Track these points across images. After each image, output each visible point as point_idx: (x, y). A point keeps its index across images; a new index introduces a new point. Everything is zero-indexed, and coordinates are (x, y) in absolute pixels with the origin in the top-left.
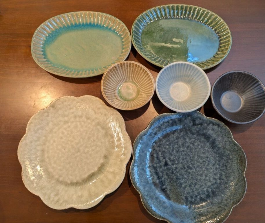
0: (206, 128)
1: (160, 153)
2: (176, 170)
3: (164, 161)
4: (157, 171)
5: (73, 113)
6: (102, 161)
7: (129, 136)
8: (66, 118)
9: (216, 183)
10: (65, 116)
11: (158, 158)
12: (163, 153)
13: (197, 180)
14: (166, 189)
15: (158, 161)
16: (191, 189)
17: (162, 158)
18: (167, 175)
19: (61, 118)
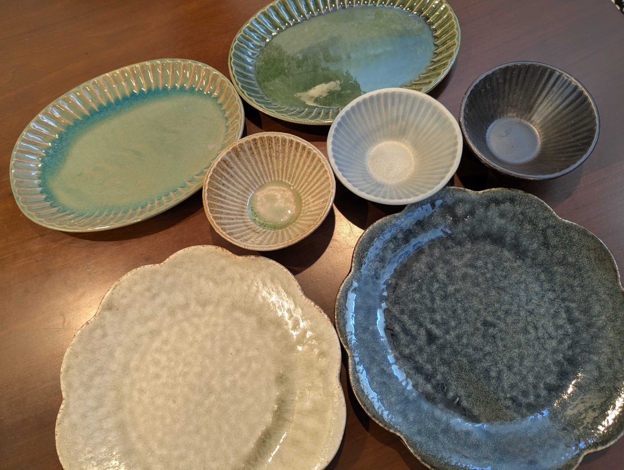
0: (487, 217)
1: (405, 317)
2: (460, 343)
3: (423, 332)
4: (418, 362)
5: (163, 304)
6: (275, 393)
7: (317, 307)
8: (152, 324)
9: (566, 335)
10: (147, 319)
11: (406, 331)
12: (413, 314)
13: (520, 346)
14: (458, 399)
15: (408, 338)
16: (515, 374)
17: (416, 327)
18: (445, 362)
19: (139, 329)
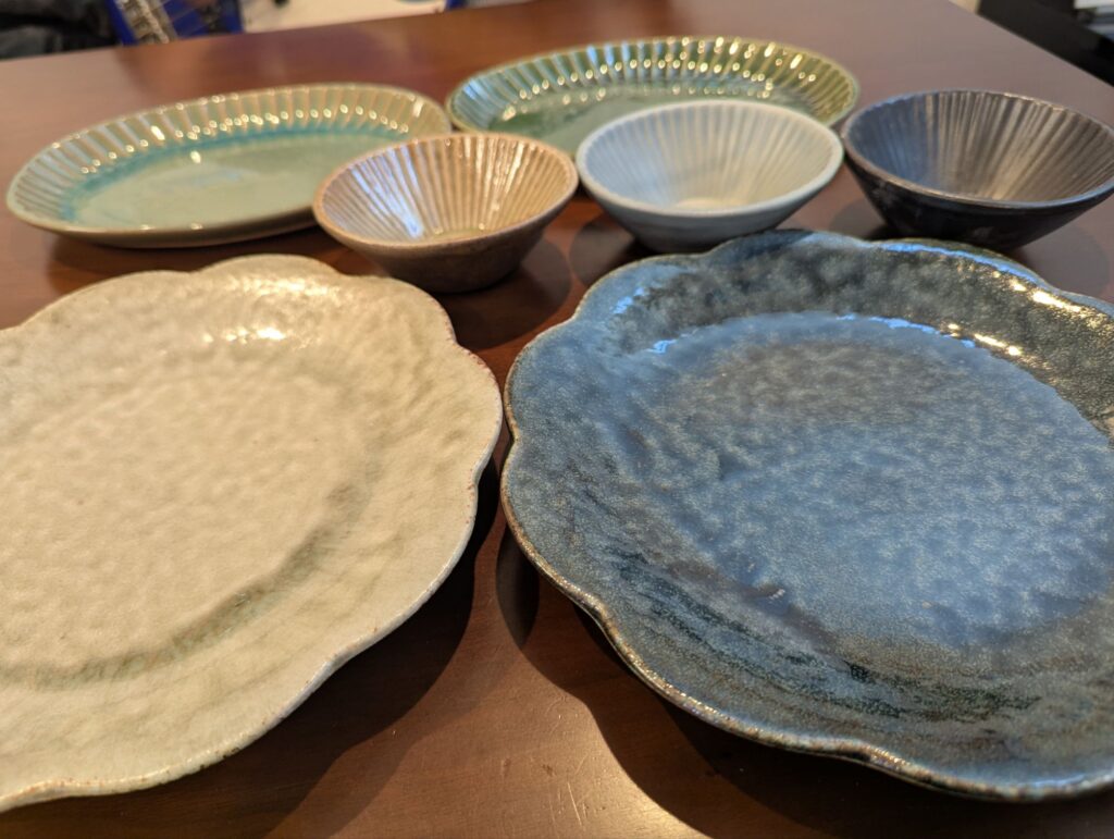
3: (712, 457)
5: (163, 345)
12: (695, 424)
14: (781, 593)
15: (674, 462)
17: (697, 446)
